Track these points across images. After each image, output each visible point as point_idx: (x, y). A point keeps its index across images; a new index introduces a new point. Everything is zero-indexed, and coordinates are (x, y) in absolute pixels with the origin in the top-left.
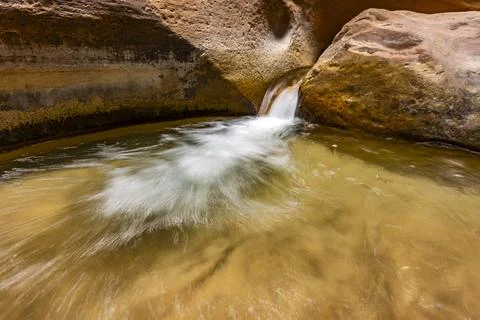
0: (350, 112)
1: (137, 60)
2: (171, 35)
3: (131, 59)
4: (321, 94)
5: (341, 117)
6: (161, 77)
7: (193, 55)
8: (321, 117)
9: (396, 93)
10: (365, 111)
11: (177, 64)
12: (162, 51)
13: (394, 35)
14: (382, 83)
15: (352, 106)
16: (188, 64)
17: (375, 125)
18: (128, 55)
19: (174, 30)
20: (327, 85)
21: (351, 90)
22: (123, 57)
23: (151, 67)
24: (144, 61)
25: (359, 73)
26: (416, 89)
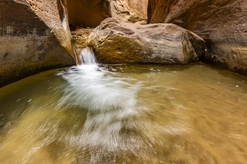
0: (121, 57)
1: (14, 34)
2: (36, 17)
3: (11, 33)
4: (108, 51)
5: (118, 60)
6: (27, 46)
7: (47, 32)
8: (110, 61)
9: (134, 49)
10: (126, 57)
11: (38, 37)
12: (30, 27)
13: (126, 30)
14: (129, 46)
15: (121, 55)
16: (44, 37)
17: (131, 61)
18: (9, 29)
19: (37, 14)
20: (109, 47)
21: (119, 49)
22: (5, 31)
23: (22, 39)
24: (19, 35)
25: (121, 43)
26: (139, 48)
